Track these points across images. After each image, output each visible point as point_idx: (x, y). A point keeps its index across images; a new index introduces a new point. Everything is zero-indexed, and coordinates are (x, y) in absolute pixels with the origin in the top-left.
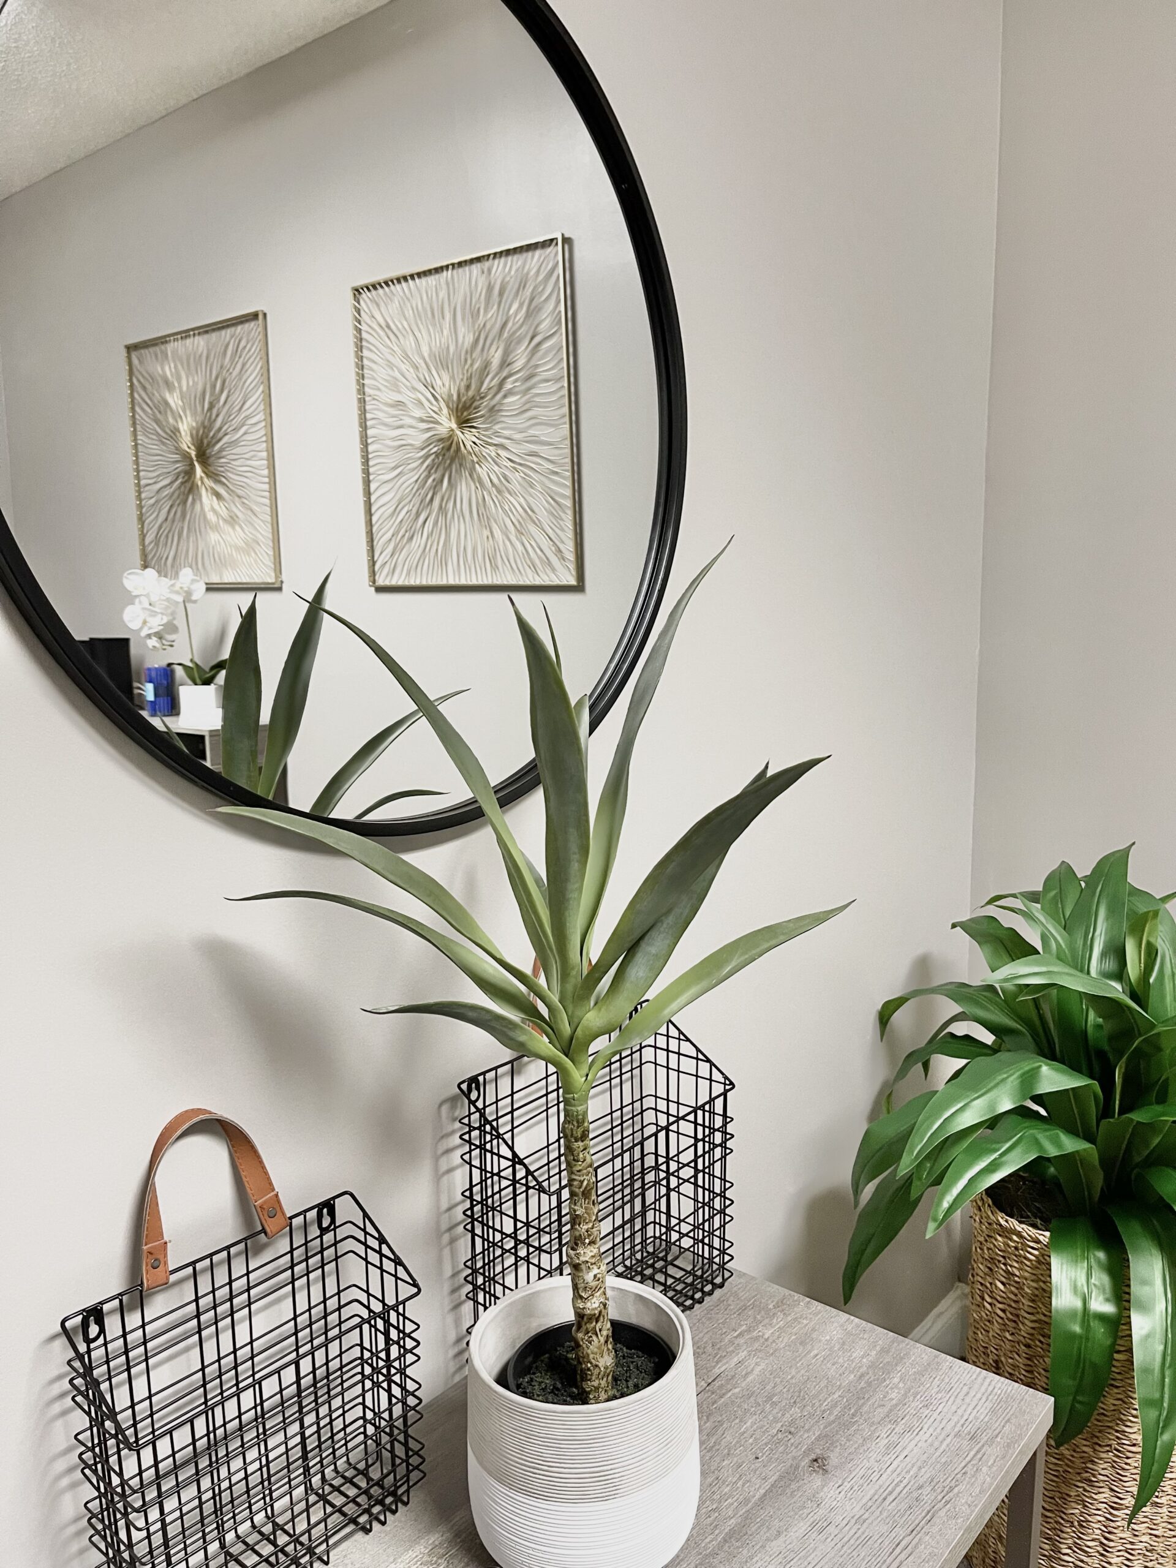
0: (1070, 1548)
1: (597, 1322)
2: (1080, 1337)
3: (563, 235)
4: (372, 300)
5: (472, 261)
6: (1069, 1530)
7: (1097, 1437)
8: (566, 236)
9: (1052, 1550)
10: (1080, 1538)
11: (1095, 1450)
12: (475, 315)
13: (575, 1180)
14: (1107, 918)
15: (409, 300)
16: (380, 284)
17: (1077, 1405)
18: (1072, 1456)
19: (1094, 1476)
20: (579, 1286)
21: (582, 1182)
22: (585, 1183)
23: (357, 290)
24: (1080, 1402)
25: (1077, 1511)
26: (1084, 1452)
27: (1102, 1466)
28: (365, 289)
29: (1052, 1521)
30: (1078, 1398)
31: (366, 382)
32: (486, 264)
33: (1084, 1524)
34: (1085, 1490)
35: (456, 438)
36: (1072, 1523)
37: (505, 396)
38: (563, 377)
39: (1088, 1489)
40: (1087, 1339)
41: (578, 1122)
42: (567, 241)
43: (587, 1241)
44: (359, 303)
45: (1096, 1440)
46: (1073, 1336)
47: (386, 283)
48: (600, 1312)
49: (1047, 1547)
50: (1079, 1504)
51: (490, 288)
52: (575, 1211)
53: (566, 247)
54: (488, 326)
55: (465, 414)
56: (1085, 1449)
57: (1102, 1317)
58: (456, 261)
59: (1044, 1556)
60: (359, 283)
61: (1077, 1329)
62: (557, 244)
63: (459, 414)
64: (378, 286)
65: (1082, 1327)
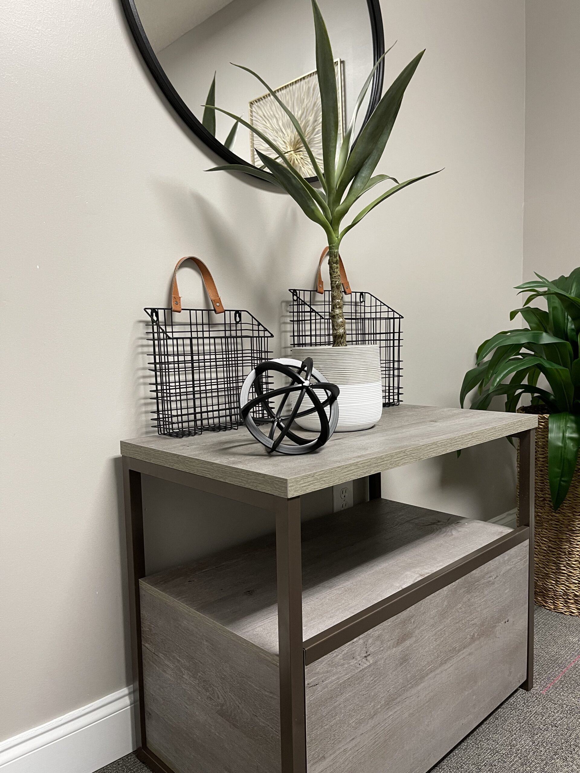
0: (565, 566)
1: (341, 339)
2: (562, 447)
3: (340, 59)
4: (258, 106)
5: (301, 79)
6: (564, 557)
7: (575, 508)
8: (342, 60)
9: (557, 569)
10: (569, 560)
11: (574, 515)
12: (302, 102)
15: (273, 103)
16: (261, 98)
17: (562, 483)
18: (564, 519)
19: (574, 527)
20: (335, 325)
22: (337, 282)
23: (251, 103)
24: (564, 481)
25: (567, 547)
26: (569, 516)
27: (578, 523)
28: (255, 102)
29: (556, 553)
30: (563, 479)
31: (254, 142)
32: (306, 80)
33: (571, 552)
34: (571, 536)
35: (293, 158)
36: (565, 552)
37: (315, 135)
38: (340, 121)
39: (572, 535)
40: (565, 448)
41: (334, 256)
42: (342, 62)
43: (338, 306)
44: (252, 109)
45: (574, 510)
46: (559, 447)
47: (264, 97)
48: (343, 335)
49: (554, 568)
50: (568, 543)
51: (309, 88)
52: (333, 294)
53: (342, 65)
54: (308, 106)
55: (298, 146)
56: (569, 514)
57: (571, 439)
58: (294, 81)
59: (553, 573)
60: (252, 100)
61: (560, 444)
62: (337, 64)
63: (295, 147)
64: (260, 99)
65: (562, 443)
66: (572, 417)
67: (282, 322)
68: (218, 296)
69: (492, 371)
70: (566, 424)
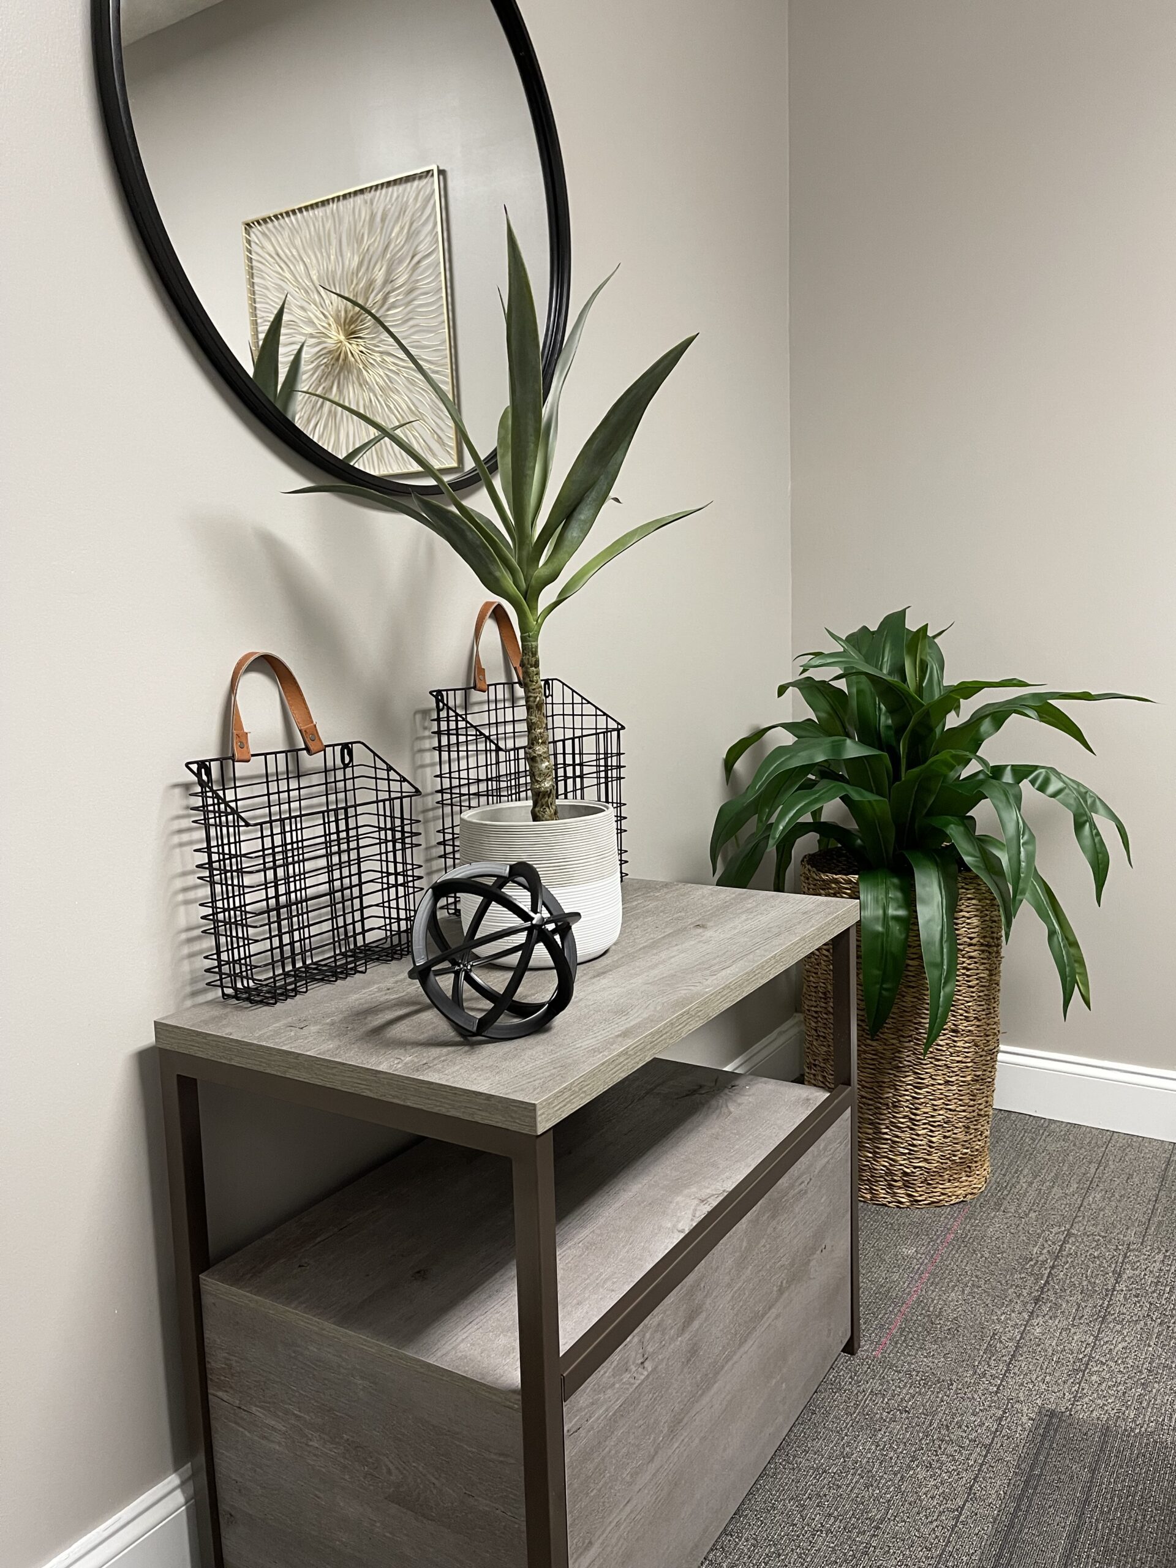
0: (887, 1128)
1: (549, 797)
2: (882, 934)
3: (438, 167)
4: (264, 234)
5: (356, 193)
6: (885, 1112)
7: (901, 1030)
8: (441, 168)
9: (874, 1133)
10: (895, 1117)
11: (900, 1041)
12: (360, 241)
13: (531, 696)
14: (891, 650)
15: (297, 232)
16: (270, 218)
17: (884, 992)
18: (884, 1049)
19: (901, 1062)
20: (536, 773)
21: (536, 698)
22: (538, 699)
23: (248, 225)
24: (886, 990)
25: (891, 1095)
26: (893, 1044)
27: (906, 1054)
28: (256, 223)
29: (872, 1107)
30: (884, 986)
31: (257, 305)
32: (368, 196)
33: (897, 1104)
34: (895, 1076)
35: (344, 348)
36: (887, 1105)
37: (388, 310)
38: (441, 288)
39: (897, 1074)
40: (888, 936)
41: (532, 653)
42: (442, 172)
43: (540, 741)
44: (249, 235)
45: (901, 1033)
46: (878, 935)
47: (276, 217)
48: (551, 790)
49: (870, 1131)
50: (891, 1089)
51: (373, 216)
52: (531, 720)
53: (441, 177)
54: (372, 250)
55: (352, 326)
56: (894, 1041)
57: (896, 918)
58: (341, 193)
59: (869, 1139)
60: (250, 218)
61: (880, 928)
62: (433, 175)
63: (347, 327)
64: (268, 220)
65: (883, 926)
66: (896, 881)
67: (416, 749)
68: (312, 722)
69: (767, 810)
70: (887, 893)
